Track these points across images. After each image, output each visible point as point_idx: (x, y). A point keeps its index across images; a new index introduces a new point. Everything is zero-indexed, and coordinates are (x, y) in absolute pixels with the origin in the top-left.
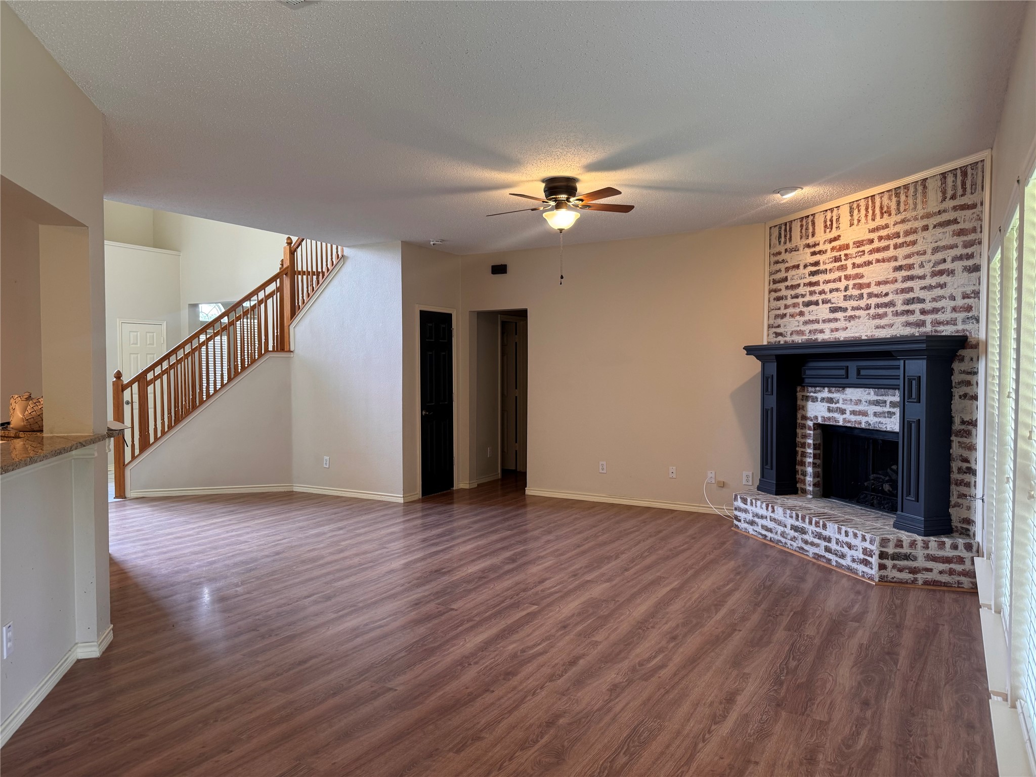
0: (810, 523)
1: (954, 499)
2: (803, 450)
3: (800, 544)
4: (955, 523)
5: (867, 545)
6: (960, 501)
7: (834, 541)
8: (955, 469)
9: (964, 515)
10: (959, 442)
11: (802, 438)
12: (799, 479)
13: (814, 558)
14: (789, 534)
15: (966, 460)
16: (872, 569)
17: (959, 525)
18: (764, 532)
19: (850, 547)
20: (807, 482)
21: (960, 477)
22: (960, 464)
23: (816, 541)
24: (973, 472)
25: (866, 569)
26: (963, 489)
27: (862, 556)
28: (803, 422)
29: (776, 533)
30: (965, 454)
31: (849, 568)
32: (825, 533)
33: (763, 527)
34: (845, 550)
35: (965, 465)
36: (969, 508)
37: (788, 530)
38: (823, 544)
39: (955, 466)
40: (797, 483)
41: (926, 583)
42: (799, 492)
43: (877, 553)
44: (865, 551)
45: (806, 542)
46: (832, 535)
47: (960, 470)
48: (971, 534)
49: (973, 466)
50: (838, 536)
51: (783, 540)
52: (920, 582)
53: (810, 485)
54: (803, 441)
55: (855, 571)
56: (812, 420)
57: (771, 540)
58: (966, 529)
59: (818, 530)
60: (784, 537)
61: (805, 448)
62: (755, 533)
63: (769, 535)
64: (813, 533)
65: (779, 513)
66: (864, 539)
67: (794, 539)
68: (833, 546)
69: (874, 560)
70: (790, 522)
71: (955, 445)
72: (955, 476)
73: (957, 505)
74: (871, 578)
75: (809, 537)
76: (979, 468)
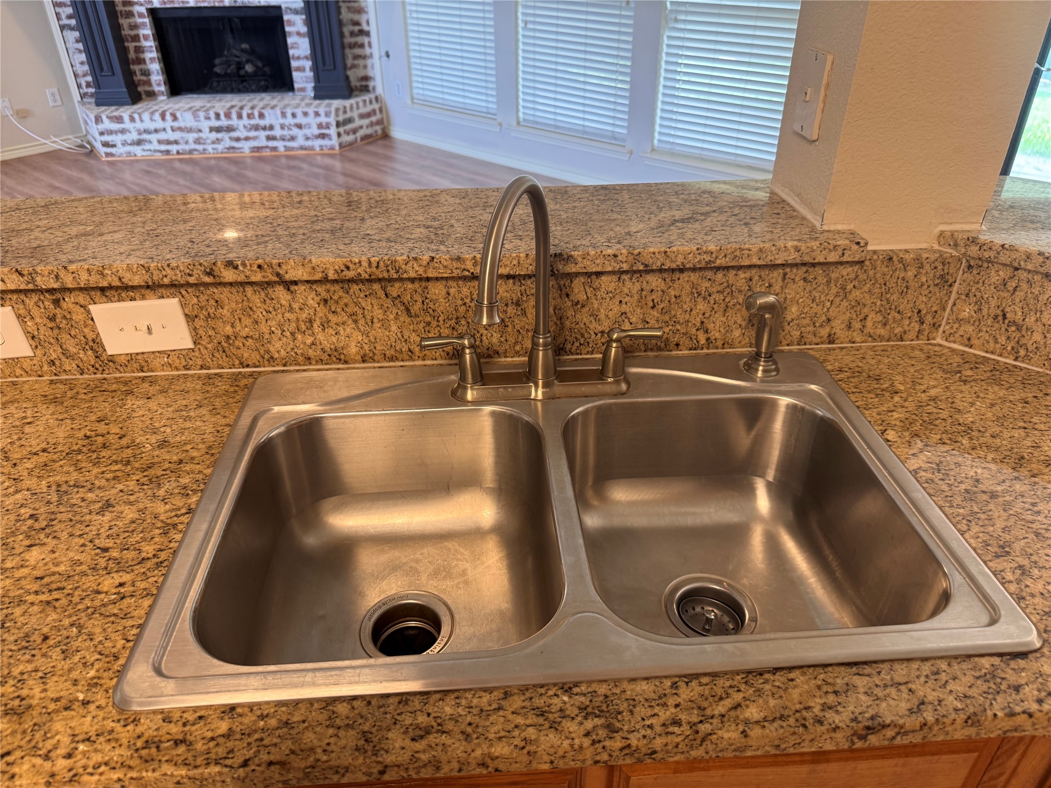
0: (240, 117)
1: (349, 62)
2: (137, 44)
3: (228, 143)
4: (354, 82)
5: (323, 119)
6: (356, 62)
7: (277, 128)
8: (347, 33)
9: (361, 73)
10: (348, 7)
11: (132, 29)
12: (139, 81)
13: (252, 152)
14: (208, 138)
15: (357, 23)
16: (330, 139)
17: (358, 84)
18: (164, 147)
19: (299, 126)
20: (153, 82)
21: (353, 40)
22: (351, 28)
23: (252, 134)
24: (367, 34)
25: (325, 142)
26: (358, 51)
27: (317, 132)
28: (127, 9)
29: (187, 143)
30: (356, 17)
31: (302, 148)
32: (262, 123)
33: (160, 142)
34: (295, 131)
35: (356, 28)
36: (365, 67)
37: (206, 134)
38: (263, 134)
39: (346, 30)
40: (136, 86)
41: (363, 139)
42: (144, 96)
43: (334, 124)
44: (320, 126)
45: (238, 139)
46: (273, 122)
47: (352, 34)
48: (371, 88)
49: (365, 27)
50: (282, 121)
51: (200, 147)
52: (359, 139)
53: (159, 85)
54: (133, 33)
55: (312, 148)
56: (142, 5)
57: (178, 153)
58: (364, 86)
59: (253, 122)
60: (199, 143)
61: (139, 41)
62: (145, 153)
63: (174, 148)
64: (245, 127)
65: (186, 120)
66: (317, 114)
67: (218, 141)
68: (277, 132)
69: (333, 131)
70: (205, 125)
71: (344, 11)
72: (348, 40)
73: (354, 66)
74: (332, 148)
75: (241, 133)
76: (373, 29)
